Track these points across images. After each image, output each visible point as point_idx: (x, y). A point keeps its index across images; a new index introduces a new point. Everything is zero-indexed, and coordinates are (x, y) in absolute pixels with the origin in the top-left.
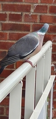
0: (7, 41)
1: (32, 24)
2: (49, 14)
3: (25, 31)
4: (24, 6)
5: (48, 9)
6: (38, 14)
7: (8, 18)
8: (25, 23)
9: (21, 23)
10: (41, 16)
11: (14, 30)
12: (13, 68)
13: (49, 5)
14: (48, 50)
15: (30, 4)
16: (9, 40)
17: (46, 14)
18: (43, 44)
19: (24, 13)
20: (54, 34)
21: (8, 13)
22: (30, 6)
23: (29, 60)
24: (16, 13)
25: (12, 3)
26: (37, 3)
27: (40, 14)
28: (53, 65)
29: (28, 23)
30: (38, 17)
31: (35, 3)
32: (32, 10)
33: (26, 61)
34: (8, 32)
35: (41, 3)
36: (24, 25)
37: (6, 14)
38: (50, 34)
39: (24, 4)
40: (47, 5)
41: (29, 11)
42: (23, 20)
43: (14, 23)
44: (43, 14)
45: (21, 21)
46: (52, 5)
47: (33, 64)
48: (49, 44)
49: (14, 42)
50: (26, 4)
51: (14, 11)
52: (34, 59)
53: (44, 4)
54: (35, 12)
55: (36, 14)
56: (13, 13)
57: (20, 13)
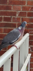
0: (2, 34)
1: (17, 23)
2: (27, 17)
3: (13, 27)
4: (13, 12)
5: (27, 14)
6: (21, 17)
7: (3, 20)
8: (13, 23)
9: (11, 23)
10: (22, 18)
11: (7, 27)
12: (6, 49)
13: (27, 12)
14: (27, 38)
15: (16, 11)
16: (4, 33)
17: (25, 17)
18: (24, 35)
19: (13, 17)
20: (30, 29)
21: (3, 17)
22: (16, 13)
23: (15, 45)
24: (8, 17)
25: (5, 11)
26: (20, 10)
27: (22, 17)
28: (30, 48)
29: (15, 23)
30: (21, 19)
31: (19, 11)
32: (17, 15)
33: (13, 46)
34: (3, 28)
35: (23, 10)
36: (12, 23)
37: (2, 17)
38: (28, 29)
39: (12, 11)
40: (26, 11)
41: (15, 15)
42: (12, 21)
43: (7, 22)
44: (24, 17)
45: (11, 21)
46: (29, 12)
47: (17, 47)
48: (27, 35)
49: (7, 34)
50: (14, 11)
51: (7, 15)
52: (18, 44)
53: (24, 11)
54: (19, 16)
55: (19, 17)
56: (6, 16)
57: (10, 17)
